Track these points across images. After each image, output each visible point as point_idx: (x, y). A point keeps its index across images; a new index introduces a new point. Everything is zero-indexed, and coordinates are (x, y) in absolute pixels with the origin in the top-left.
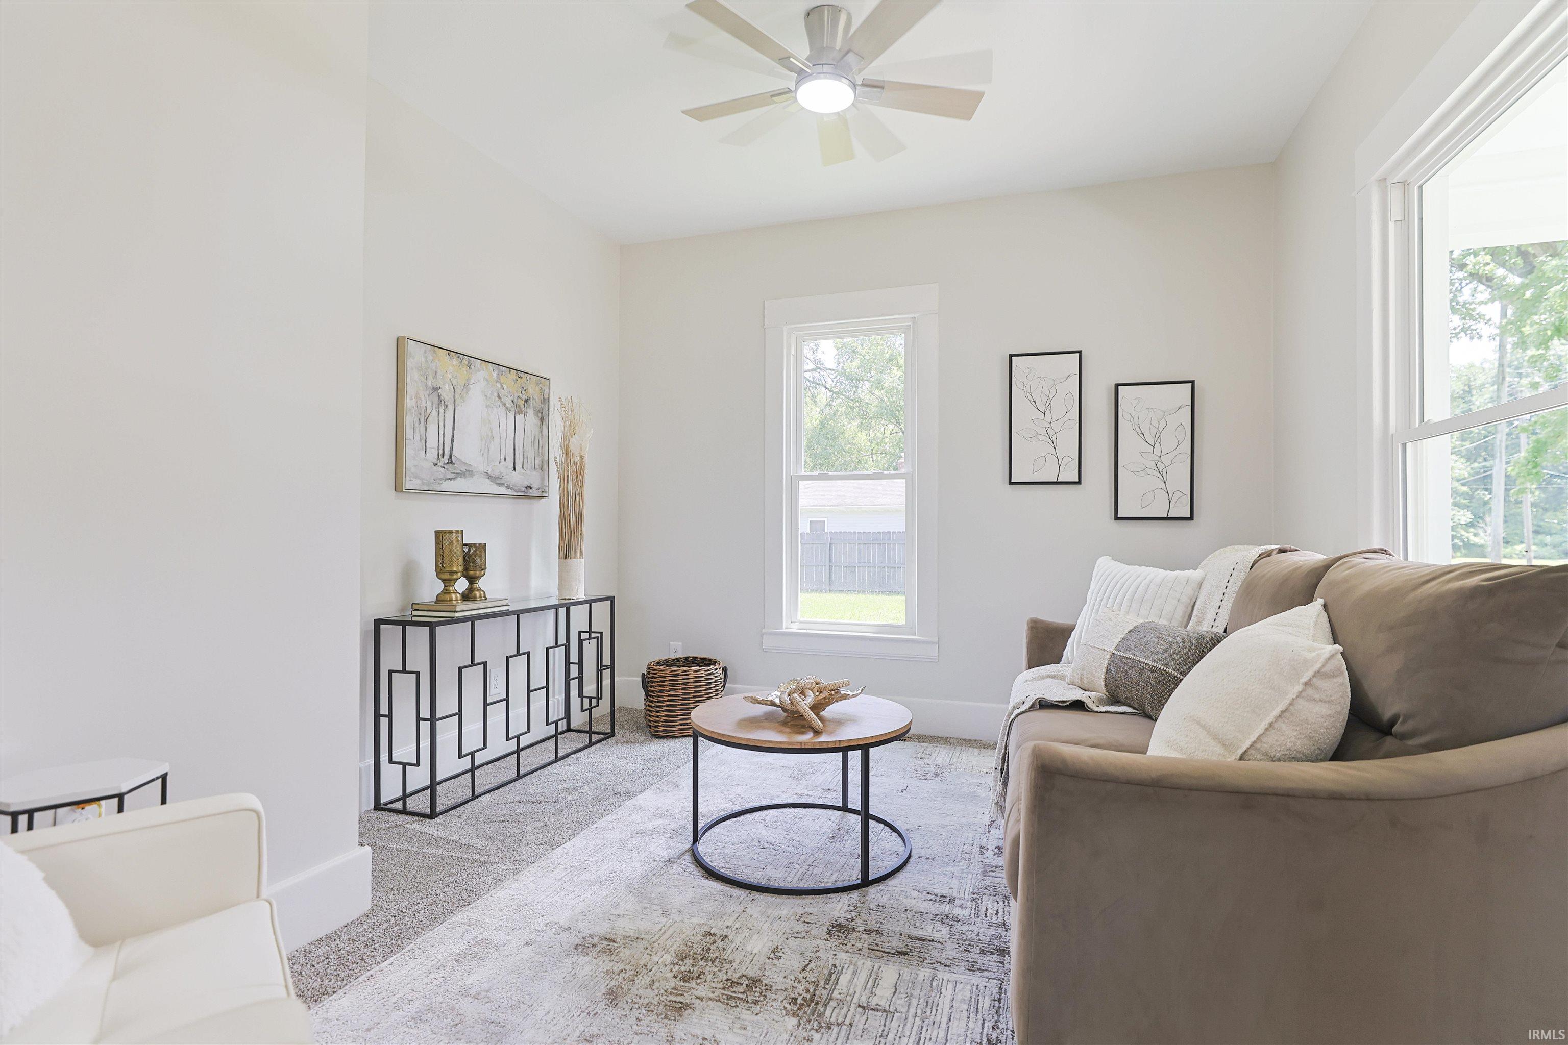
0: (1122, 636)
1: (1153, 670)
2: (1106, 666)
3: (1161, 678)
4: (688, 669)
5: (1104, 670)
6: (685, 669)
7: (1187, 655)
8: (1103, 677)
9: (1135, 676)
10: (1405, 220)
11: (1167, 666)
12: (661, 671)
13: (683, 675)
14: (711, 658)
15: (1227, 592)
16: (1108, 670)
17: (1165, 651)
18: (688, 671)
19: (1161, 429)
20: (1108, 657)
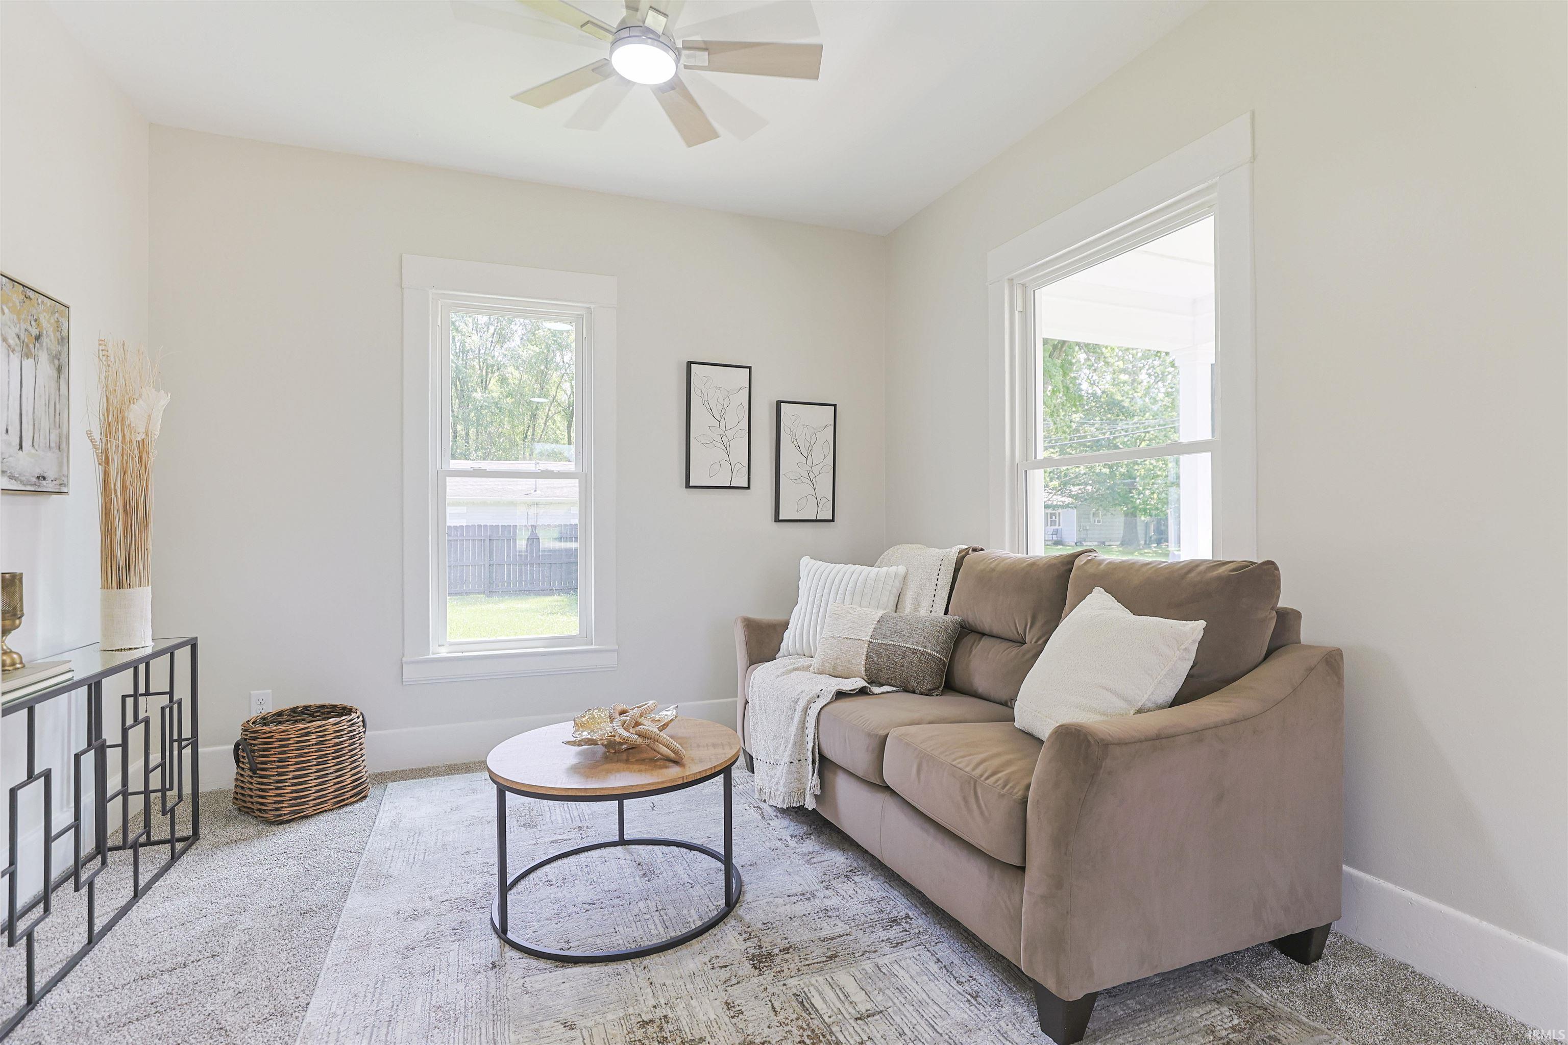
0: (873, 626)
1: (915, 652)
2: (865, 653)
3: (923, 658)
4: (324, 722)
5: (864, 658)
6: (319, 723)
7: (938, 636)
8: (863, 663)
9: (899, 659)
10: (1024, 312)
11: (925, 647)
12: (280, 732)
13: (316, 732)
14: (334, 703)
15: (939, 583)
16: (868, 657)
17: (920, 635)
18: (324, 725)
19: (812, 444)
20: (866, 645)
